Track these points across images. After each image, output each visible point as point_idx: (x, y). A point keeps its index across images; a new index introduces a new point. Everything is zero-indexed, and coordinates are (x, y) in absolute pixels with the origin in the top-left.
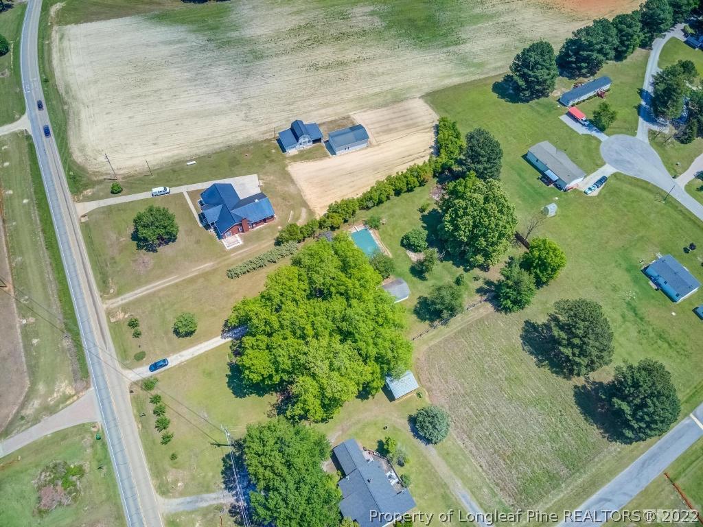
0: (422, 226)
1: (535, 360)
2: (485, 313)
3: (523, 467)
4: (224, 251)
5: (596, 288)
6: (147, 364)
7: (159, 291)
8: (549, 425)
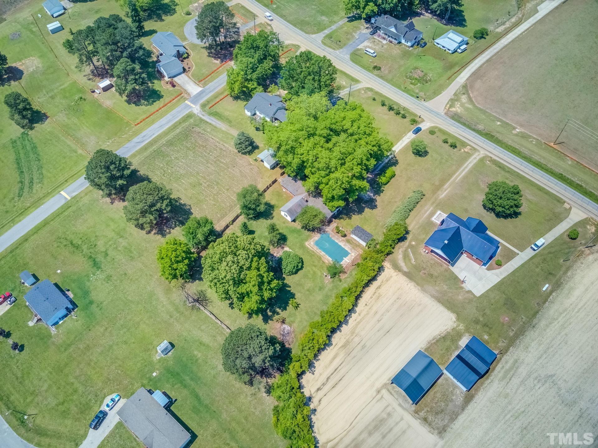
0: (290, 287)
1: (181, 201)
2: (221, 222)
3: (189, 145)
4: (440, 209)
5: (126, 274)
6: (424, 130)
7: (457, 169)
8: (172, 168)
